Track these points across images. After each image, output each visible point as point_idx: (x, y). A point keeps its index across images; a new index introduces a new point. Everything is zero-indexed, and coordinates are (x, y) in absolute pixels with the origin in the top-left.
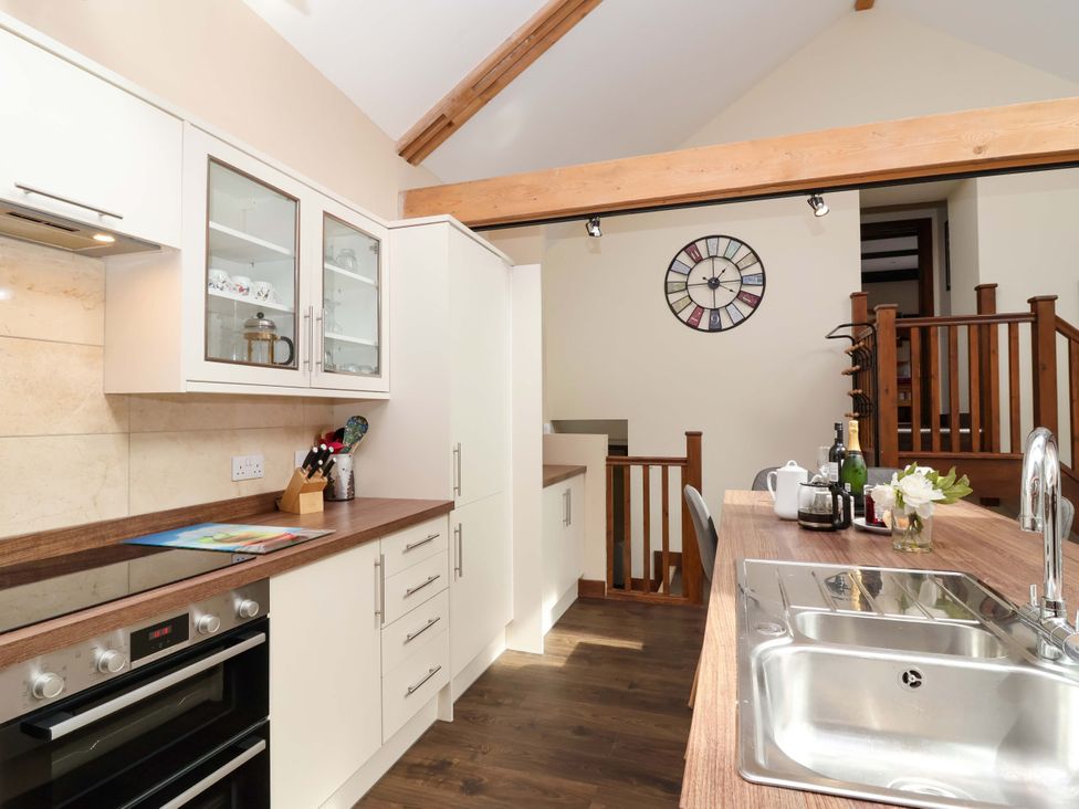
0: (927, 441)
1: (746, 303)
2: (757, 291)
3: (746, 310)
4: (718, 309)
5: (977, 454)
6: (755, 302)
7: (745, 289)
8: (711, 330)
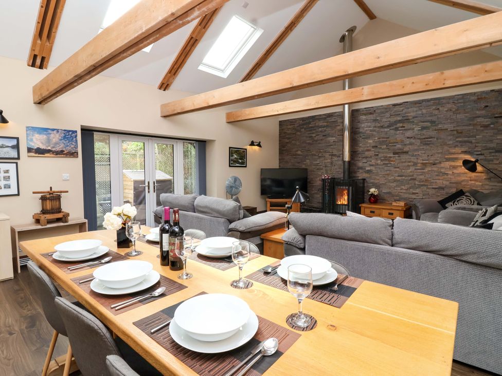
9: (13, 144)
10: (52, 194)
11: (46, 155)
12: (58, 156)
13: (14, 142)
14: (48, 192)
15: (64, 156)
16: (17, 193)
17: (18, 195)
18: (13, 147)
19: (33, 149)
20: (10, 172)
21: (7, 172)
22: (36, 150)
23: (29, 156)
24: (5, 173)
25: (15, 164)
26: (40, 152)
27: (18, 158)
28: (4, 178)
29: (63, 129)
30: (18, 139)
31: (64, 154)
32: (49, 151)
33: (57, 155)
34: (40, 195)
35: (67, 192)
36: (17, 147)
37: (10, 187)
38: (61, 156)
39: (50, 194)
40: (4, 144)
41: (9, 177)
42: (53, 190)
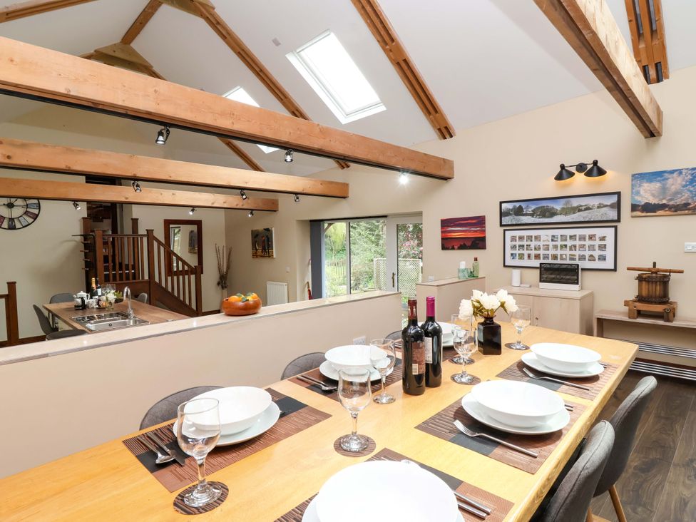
0: (114, 276)
1: (31, 217)
2: (36, 211)
3: (30, 220)
4: (13, 219)
5: (131, 281)
6: (35, 217)
7: (28, 210)
8: (9, 228)
9: (613, 202)
10: (656, 273)
11: (659, 213)
12: (679, 212)
13: (614, 199)
14: (649, 270)
15: (690, 212)
16: (613, 268)
17: (615, 270)
18: (612, 206)
19: (639, 206)
20: (606, 239)
21: (603, 239)
22: (643, 206)
23: (632, 217)
24: (600, 240)
25: (613, 229)
26: (649, 209)
27: (619, 220)
28: (599, 247)
29: (691, 167)
30: (619, 194)
31: (689, 209)
32: (662, 207)
33: (676, 211)
34: (637, 273)
35: (682, 272)
36: (618, 206)
37: (605, 259)
38: (683, 212)
39: (652, 273)
40: (601, 202)
41: (605, 245)
42: (657, 267)
